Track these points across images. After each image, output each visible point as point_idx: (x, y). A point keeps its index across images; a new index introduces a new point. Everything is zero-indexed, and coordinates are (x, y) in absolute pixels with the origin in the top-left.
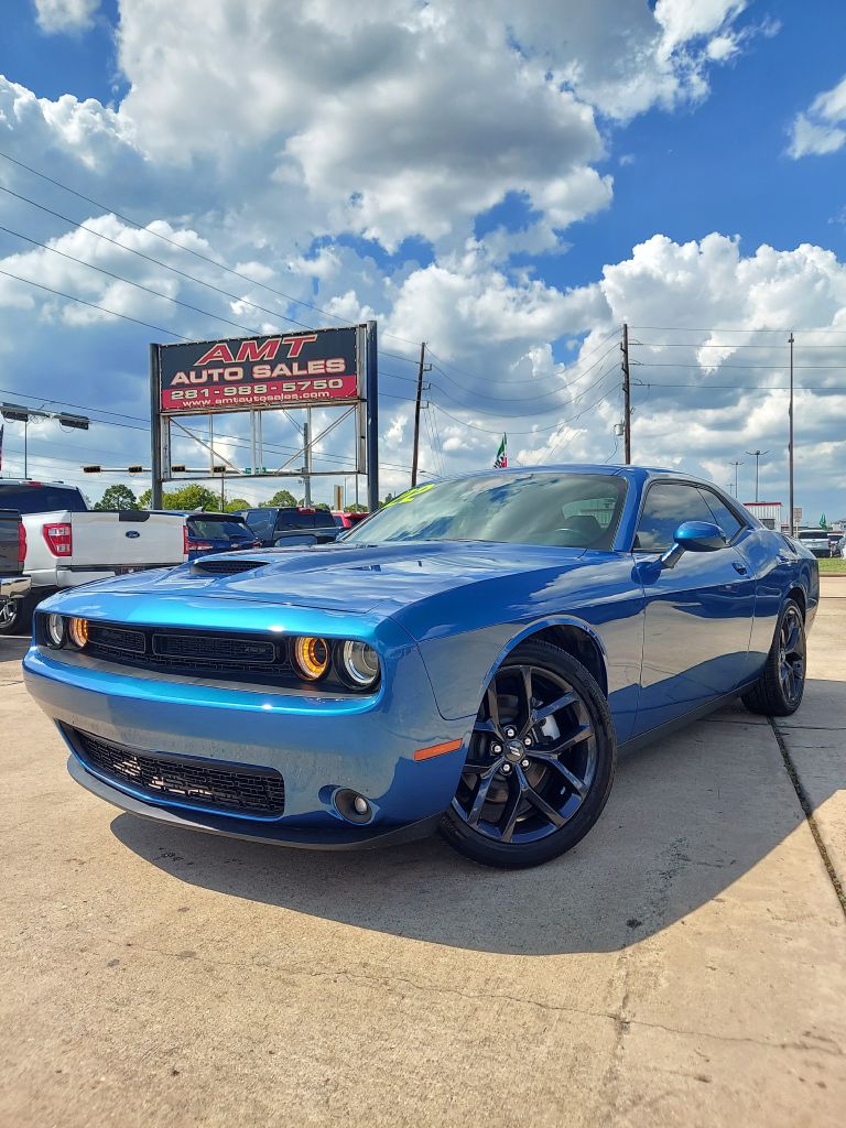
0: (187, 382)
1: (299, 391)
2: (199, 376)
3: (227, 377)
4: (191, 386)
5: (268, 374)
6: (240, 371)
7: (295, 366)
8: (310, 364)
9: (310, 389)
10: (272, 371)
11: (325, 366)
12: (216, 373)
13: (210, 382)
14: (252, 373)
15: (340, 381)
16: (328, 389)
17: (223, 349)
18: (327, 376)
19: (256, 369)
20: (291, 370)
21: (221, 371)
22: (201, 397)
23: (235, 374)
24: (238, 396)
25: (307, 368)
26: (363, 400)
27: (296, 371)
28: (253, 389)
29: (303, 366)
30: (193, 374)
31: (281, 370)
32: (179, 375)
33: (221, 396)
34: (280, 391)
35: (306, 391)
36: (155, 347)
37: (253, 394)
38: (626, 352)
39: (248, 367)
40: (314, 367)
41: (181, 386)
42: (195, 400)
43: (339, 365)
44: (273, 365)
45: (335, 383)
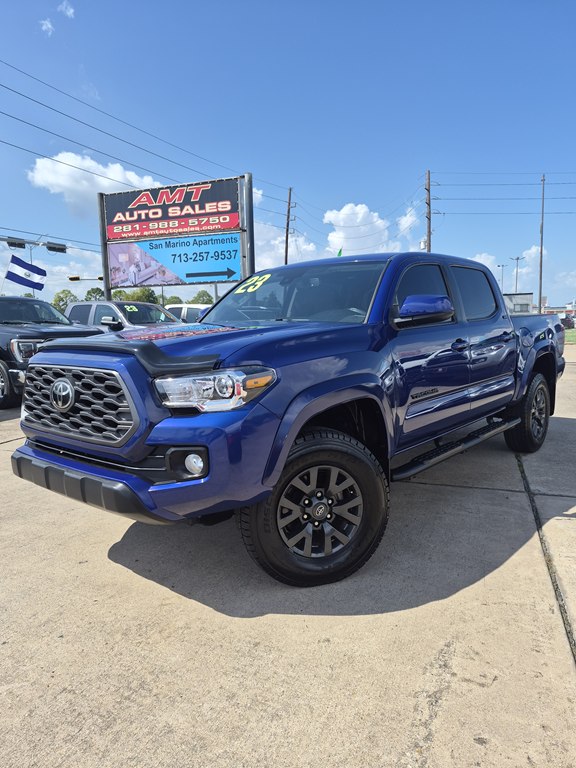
0: (124, 219)
1: (199, 225)
2: (132, 215)
3: (151, 216)
4: (128, 222)
5: (179, 213)
6: (160, 211)
7: (197, 207)
8: (207, 205)
9: (207, 224)
10: (182, 210)
11: (217, 207)
12: (143, 213)
13: (139, 219)
14: (168, 212)
15: (228, 217)
16: (219, 223)
17: (147, 195)
18: (219, 213)
19: (170, 210)
20: (194, 209)
21: (147, 212)
22: (134, 230)
23: (156, 213)
24: (159, 229)
25: (205, 209)
26: (244, 230)
27: (198, 211)
28: (169, 224)
29: (202, 207)
30: (127, 214)
31: (188, 210)
32: (118, 215)
33: (148, 229)
34: (187, 225)
35: (204, 225)
36: (101, 195)
39: (165, 208)
40: (209, 207)
41: (120, 223)
42: (130, 232)
43: (226, 206)
44: (182, 207)
45: (225, 219)
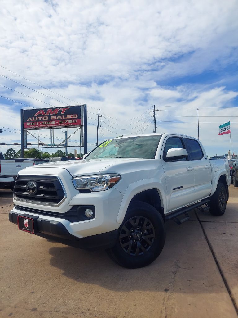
0: (31, 120)
1: (64, 123)
2: (35, 119)
3: (43, 119)
4: (33, 121)
5: (55, 118)
6: (47, 117)
7: (63, 116)
8: (68, 116)
9: (68, 123)
10: (57, 117)
11: (72, 116)
12: (40, 118)
13: (38, 120)
14: (51, 118)
15: (76, 121)
16: (73, 123)
17: (42, 111)
18: (72, 119)
19: (52, 117)
20: (62, 117)
21: (42, 117)
22: (36, 125)
23: (46, 118)
24: (47, 124)
25: (66, 117)
26: (83, 126)
27: (63, 118)
28: (51, 123)
29: (65, 116)
30: (33, 118)
31: (59, 117)
32: (29, 118)
33: (42, 124)
34: (59, 123)
35: (67, 123)
36: (22, 110)
37: (51, 124)
38: (154, 112)
39: (49, 116)
40: (68, 117)
41: (30, 122)
42: (34, 125)
43: (75, 116)
44: (57, 116)
45: (75, 121)
